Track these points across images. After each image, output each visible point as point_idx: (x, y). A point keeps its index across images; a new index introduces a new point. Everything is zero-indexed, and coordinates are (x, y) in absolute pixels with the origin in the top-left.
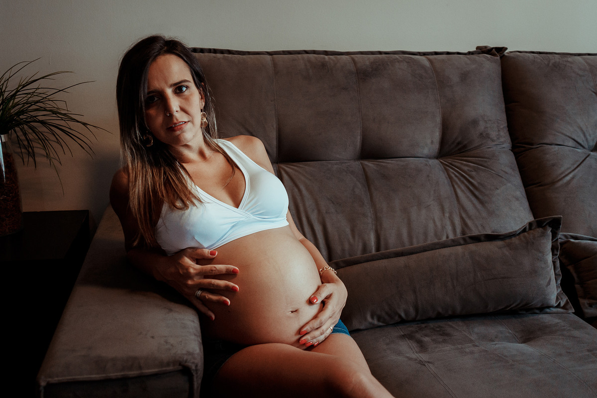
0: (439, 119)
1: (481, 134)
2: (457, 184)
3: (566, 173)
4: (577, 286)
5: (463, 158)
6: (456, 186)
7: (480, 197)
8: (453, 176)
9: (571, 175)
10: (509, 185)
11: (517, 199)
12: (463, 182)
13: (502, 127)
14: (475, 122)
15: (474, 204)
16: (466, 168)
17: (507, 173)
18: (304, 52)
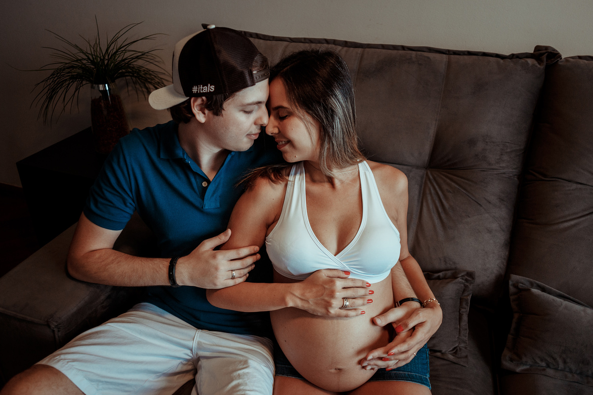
0: (432, 132)
1: (477, 155)
2: (427, 202)
3: (568, 218)
4: (510, 337)
5: (448, 175)
6: (424, 204)
7: (445, 220)
8: (428, 192)
9: (572, 223)
10: (487, 215)
11: (490, 231)
12: (434, 202)
13: (509, 150)
14: (472, 142)
15: (434, 226)
16: (445, 187)
17: (490, 202)
18: (324, 41)
